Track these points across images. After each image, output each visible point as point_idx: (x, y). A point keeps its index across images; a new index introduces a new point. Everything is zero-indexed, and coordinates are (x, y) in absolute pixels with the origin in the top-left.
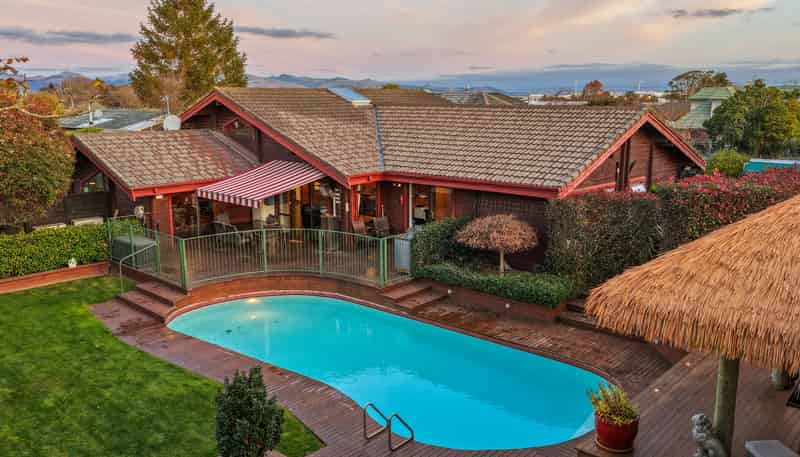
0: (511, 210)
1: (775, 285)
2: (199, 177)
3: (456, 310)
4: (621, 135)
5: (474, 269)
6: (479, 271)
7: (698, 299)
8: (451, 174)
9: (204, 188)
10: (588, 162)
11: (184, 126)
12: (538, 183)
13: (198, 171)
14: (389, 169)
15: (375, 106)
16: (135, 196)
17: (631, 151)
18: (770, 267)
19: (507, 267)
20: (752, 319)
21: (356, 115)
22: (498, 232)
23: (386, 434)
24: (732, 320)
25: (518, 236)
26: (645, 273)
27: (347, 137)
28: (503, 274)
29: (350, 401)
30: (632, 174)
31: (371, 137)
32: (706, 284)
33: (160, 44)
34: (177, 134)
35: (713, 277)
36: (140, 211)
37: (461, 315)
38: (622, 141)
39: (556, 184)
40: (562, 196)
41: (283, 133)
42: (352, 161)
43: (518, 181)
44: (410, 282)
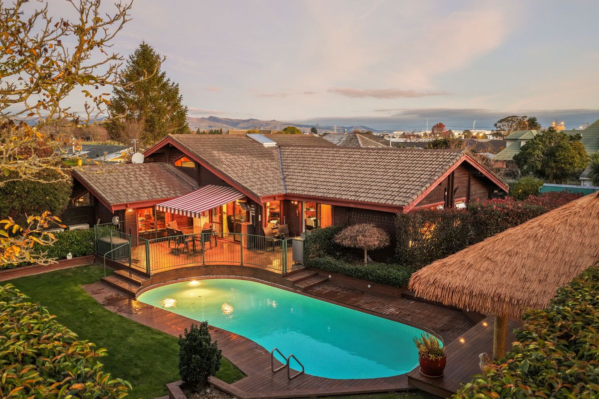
0: (372, 221)
1: (517, 270)
2: (158, 197)
3: (334, 289)
4: (446, 170)
5: (347, 261)
6: (350, 262)
7: (473, 279)
8: (332, 196)
9: (161, 204)
10: (423, 189)
11: (146, 161)
12: (390, 202)
13: (157, 192)
14: (289, 191)
15: (279, 146)
16: (114, 209)
17: (455, 180)
18: (515, 260)
19: (370, 259)
20: (502, 291)
21: (266, 154)
22: (363, 236)
23: (286, 370)
24: (492, 291)
25: (376, 239)
26: (444, 263)
27: (260, 169)
28: (367, 264)
29: (262, 348)
30: (455, 196)
31: (277, 169)
32: (479, 270)
33: (127, 100)
34: (141, 166)
35: (483, 265)
36: (116, 220)
37: (338, 292)
38: (447, 174)
39: (401, 203)
40: (406, 211)
41: (215, 166)
42: (264, 186)
43: (376, 201)
44: (304, 270)
